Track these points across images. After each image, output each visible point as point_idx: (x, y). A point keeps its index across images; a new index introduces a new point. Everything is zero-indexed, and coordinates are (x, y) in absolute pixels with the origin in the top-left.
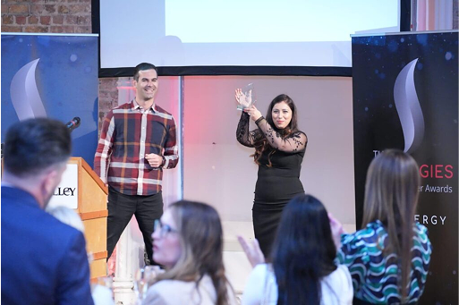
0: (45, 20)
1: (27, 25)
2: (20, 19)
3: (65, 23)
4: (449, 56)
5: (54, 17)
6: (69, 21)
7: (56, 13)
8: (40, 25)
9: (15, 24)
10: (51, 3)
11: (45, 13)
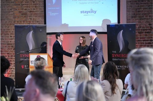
0: (30, 22)
1: (25, 23)
2: (24, 22)
3: (34, 22)
4: (130, 29)
5: (32, 21)
6: (35, 22)
7: (32, 20)
8: (28, 23)
9: (22, 23)
10: (31, 18)
11: (30, 20)
